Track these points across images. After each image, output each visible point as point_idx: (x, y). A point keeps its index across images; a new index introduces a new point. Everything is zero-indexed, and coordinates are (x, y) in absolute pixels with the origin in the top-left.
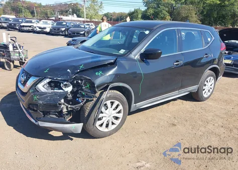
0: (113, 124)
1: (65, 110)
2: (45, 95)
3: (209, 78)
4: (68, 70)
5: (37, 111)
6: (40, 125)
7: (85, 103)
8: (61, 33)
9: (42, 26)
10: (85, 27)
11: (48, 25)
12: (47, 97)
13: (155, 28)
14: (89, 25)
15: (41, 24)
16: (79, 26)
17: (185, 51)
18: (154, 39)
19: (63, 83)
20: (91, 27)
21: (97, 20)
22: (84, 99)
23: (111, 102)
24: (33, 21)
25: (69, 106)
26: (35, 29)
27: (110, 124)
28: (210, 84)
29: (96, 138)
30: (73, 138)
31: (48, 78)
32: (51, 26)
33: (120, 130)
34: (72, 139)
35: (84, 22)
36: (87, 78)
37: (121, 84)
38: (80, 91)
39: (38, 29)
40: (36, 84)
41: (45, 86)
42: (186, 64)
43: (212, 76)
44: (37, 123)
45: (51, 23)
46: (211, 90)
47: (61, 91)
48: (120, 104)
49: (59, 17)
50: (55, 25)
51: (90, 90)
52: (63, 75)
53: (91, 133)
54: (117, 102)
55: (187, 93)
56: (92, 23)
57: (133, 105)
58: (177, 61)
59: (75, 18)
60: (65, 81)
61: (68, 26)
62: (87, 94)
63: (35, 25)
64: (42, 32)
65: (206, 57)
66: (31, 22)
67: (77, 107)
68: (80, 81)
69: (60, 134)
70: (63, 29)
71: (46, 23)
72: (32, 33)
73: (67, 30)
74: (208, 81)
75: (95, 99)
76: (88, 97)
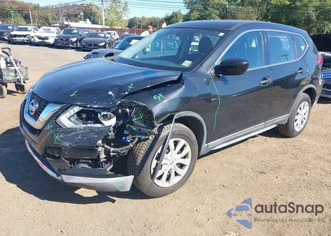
0: (176, 174)
1: (103, 156)
2: (73, 133)
3: (303, 104)
4: (110, 93)
5: (59, 158)
6: (66, 181)
7: (137, 143)
8: (71, 46)
9: (43, 35)
10: (105, 37)
11: (52, 34)
12: (77, 135)
13: (233, 29)
14: (110, 33)
15: (42, 32)
16: (96, 35)
17: (273, 63)
18: (233, 46)
19: (100, 114)
20: (113, 36)
21: (120, 28)
22: (134, 138)
23: (175, 142)
24: (29, 28)
25: (112, 149)
26: (32, 40)
27: (173, 174)
28: (303, 112)
29: (152, 198)
30: (115, 198)
31: (77, 105)
32: (55, 35)
33: (186, 184)
34: (113, 201)
35: (102, 30)
36: (141, 104)
37: (190, 114)
38: (127, 126)
39: (37, 40)
40: (56, 115)
41: (72, 119)
42: (276, 83)
43: (306, 100)
44: (59, 178)
45: (56, 31)
46: (305, 121)
47: (99, 125)
48: (187, 144)
49: (66, 23)
50: (61, 33)
51: (145, 123)
52: (101, 101)
53: (145, 190)
54: (182, 142)
55: (274, 126)
56: (115, 32)
57: (204, 145)
58: (265, 79)
59: (88, 24)
60: (104, 109)
61: (81, 35)
62: (139, 130)
63: (32, 34)
64: (43, 43)
65: (301, 73)
66: (26, 30)
67: (123, 150)
68: (128, 110)
69: (93, 193)
70: (74, 40)
71: (49, 31)
72: (27, 46)
73: (80, 40)
74: (302, 108)
75: (151, 138)
76: (142, 134)
